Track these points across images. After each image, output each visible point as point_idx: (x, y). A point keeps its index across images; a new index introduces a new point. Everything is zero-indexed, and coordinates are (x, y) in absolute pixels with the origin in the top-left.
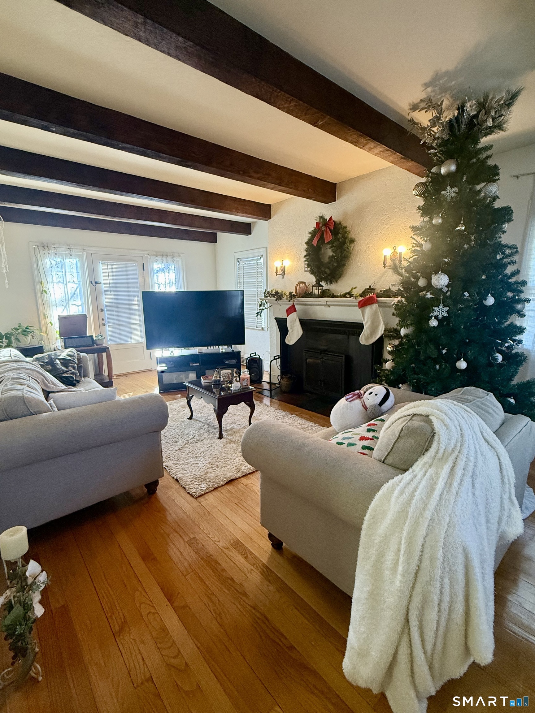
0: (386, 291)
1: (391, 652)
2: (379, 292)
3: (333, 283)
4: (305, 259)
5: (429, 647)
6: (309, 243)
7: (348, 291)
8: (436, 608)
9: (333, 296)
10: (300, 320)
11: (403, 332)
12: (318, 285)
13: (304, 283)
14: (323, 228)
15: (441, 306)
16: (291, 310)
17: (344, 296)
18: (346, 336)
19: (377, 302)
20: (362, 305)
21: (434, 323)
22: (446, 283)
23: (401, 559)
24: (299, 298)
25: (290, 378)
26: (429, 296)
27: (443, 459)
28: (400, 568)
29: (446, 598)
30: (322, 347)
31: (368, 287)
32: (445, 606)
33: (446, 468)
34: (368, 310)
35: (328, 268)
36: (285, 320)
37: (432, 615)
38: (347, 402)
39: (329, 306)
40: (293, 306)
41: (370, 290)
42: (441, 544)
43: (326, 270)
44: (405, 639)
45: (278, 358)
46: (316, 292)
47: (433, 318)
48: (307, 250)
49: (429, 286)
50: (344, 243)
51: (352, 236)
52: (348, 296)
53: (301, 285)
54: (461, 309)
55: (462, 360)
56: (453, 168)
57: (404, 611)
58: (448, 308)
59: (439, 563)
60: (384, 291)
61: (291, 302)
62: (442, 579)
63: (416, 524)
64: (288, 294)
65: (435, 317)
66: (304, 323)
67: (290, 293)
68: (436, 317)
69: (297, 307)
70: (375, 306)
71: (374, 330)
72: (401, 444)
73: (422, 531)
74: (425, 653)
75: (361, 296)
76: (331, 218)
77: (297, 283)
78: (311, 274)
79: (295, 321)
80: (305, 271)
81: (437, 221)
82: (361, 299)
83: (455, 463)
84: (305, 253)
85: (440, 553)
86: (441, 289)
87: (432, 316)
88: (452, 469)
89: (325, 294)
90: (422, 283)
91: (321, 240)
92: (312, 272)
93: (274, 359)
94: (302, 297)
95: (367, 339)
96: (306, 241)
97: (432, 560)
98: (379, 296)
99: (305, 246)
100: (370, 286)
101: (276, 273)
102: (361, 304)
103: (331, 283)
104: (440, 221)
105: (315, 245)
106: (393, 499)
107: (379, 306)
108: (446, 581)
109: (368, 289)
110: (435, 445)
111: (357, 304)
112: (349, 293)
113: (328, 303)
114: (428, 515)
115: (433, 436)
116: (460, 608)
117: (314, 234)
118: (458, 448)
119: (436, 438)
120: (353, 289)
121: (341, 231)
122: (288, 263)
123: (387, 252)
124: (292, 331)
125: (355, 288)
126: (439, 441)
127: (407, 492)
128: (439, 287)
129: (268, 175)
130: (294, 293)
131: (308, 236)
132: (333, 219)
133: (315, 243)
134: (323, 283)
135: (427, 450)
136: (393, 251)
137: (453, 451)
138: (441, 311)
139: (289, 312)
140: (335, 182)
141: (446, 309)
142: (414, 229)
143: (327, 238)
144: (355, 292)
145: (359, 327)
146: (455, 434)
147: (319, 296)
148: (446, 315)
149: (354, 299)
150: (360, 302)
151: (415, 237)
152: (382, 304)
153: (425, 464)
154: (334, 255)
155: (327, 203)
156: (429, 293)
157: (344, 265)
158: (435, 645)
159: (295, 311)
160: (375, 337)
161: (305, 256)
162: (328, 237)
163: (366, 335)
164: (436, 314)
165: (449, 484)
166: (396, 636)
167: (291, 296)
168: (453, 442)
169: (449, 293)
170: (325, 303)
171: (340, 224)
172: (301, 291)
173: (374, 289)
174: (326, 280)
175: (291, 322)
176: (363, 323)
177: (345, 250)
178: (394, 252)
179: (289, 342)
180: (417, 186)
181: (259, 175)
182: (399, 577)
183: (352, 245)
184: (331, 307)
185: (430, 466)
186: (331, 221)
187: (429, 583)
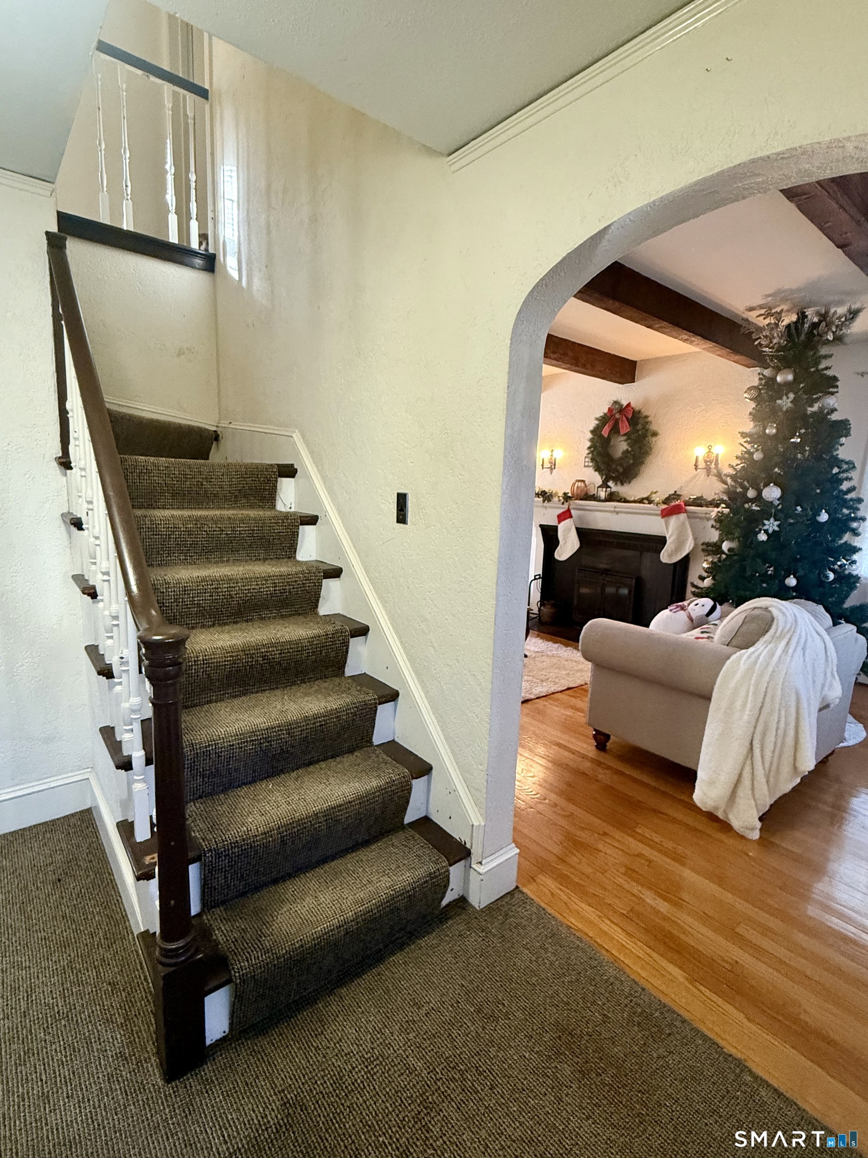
0: (698, 498)
1: (737, 772)
2: (687, 499)
3: (625, 484)
4: (587, 452)
5: (767, 765)
6: (596, 432)
7: (645, 496)
8: (775, 733)
9: (626, 501)
10: (577, 529)
11: (725, 546)
12: (605, 485)
13: (583, 481)
14: (617, 416)
15: (772, 520)
16: (565, 516)
17: (641, 501)
18: (638, 553)
19: (686, 511)
20: (666, 514)
21: (762, 537)
22: (779, 496)
23: (750, 698)
24: (576, 501)
25: (553, 606)
26: (754, 508)
27: (780, 638)
28: (749, 706)
29: (782, 725)
30: (603, 566)
31: (673, 493)
32: (780, 732)
33: (783, 643)
34: (674, 520)
35: (621, 465)
36: (555, 529)
37: (771, 739)
38: (671, 613)
39: (617, 513)
40: (569, 510)
41: (676, 496)
42: (780, 686)
43: (618, 468)
44: (748, 762)
45: (539, 578)
46: (602, 494)
47: (763, 532)
48: (591, 440)
49: (759, 498)
50: (645, 436)
51: (653, 427)
52: (646, 501)
53: (579, 483)
54: (791, 524)
55: (792, 576)
56: (790, 377)
57: (750, 738)
58: (779, 522)
59: (778, 699)
60: (694, 499)
61: (566, 506)
62: (780, 710)
63: (761, 675)
64: (561, 494)
65: (764, 530)
66: (582, 533)
67: (565, 494)
68: (766, 531)
69: (573, 512)
70: (683, 516)
71: (680, 544)
72: (744, 628)
73: (767, 678)
74: (764, 769)
75: (664, 503)
76: (629, 405)
77: (574, 480)
78: (595, 471)
79: (570, 530)
80: (585, 466)
81: (771, 431)
82: (665, 506)
83: (790, 639)
84: (589, 444)
85: (779, 692)
86: (772, 502)
87: (760, 530)
88: (788, 643)
89: (612, 497)
90: (751, 493)
91: (615, 430)
92: (597, 469)
93: (535, 579)
94: (581, 499)
95: (670, 556)
96: (591, 428)
97: (773, 697)
98: (687, 504)
99: (590, 436)
100: (676, 492)
101: (543, 465)
102: (665, 512)
103: (622, 484)
104: (774, 431)
105: (606, 436)
106: (742, 662)
107: (688, 517)
108: (783, 713)
109: (673, 495)
110: (774, 627)
111: (660, 512)
112: (647, 498)
113: (616, 509)
114: (770, 669)
115: (773, 620)
116: (791, 733)
117: (604, 420)
118: (793, 629)
119: (775, 622)
120: (652, 493)
121: (641, 421)
122: (560, 455)
123: (699, 452)
124: (566, 542)
125: (656, 493)
126: (778, 623)
127: (753, 657)
128: (770, 500)
129: (565, 354)
130: (570, 495)
131: (593, 424)
132: (633, 405)
133: (605, 432)
134: (610, 483)
135: (767, 632)
136: (708, 450)
137: (788, 631)
138: (772, 525)
139: (562, 518)
140: (635, 360)
141: (777, 523)
142: (743, 435)
143: (623, 427)
144: (657, 498)
145: (661, 541)
146: (790, 619)
147: (606, 500)
148: (777, 529)
149: (655, 507)
150: (663, 511)
151: (745, 445)
152: (692, 515)
153: (765, 642)
154: (630, 449)
155: (622, 384)
156: (754, 505)
157: (642, 463)
158: (771, 763)
159: (571, 517)
160: (681, 554)
161: (589, 448)
162: (625, 428)
163: (670, 552)
164: (765, 528)
165: (785, 651)
166: (742, 758)
167: (566, 498)
168: (789, 626)
169: (780, 507)
170: (613, 509)
171: (640, 412)
172: (579, 492)
173: (680, 496)
174: (616, 480)
175: (564, 531)
176: (665, 537)
177: (645, 445)
178: (709, 452)
179: (560, 556)
180: (750, 389)
181: (556, 356)
182: (747, 712)
183: (654, 439)
184: (620, 515)
185: (770, 643)
186: (629, 408)
187: (771, 714)
